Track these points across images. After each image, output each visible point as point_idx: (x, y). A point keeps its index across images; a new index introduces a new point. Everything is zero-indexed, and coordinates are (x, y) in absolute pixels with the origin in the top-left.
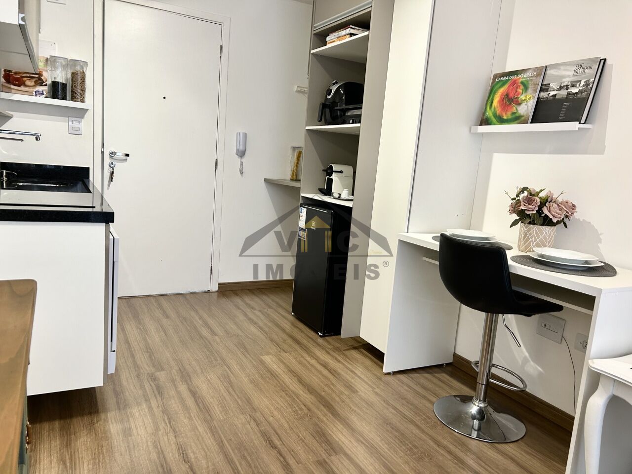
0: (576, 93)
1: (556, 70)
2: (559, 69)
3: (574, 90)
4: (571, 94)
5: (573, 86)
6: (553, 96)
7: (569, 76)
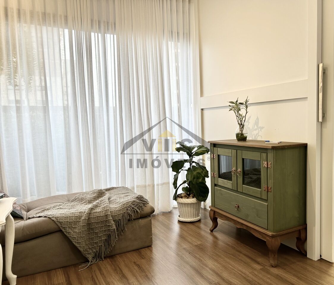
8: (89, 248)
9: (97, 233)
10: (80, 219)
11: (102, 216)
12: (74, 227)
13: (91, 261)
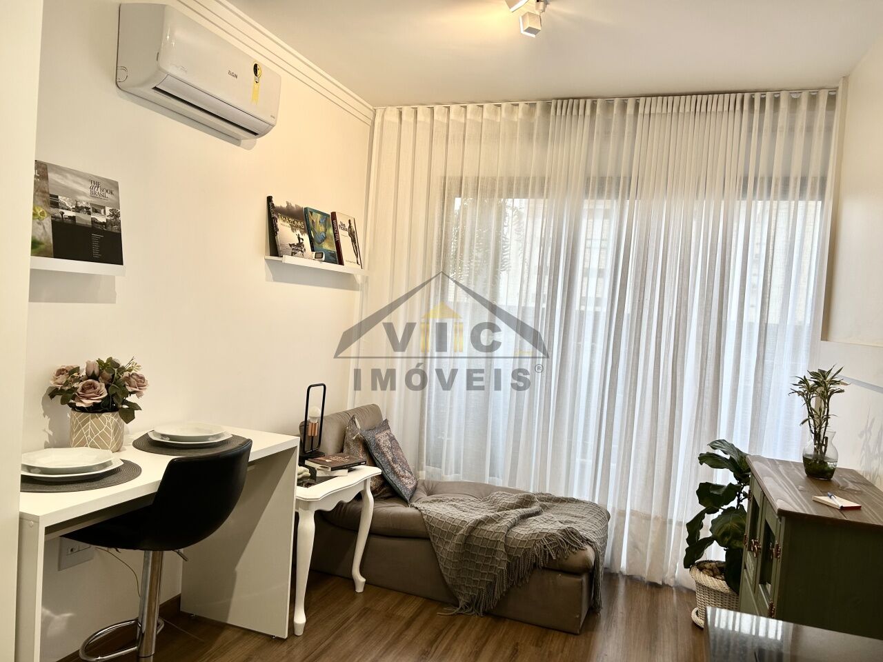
0: (104, 222)
1: (60, 177)
2: (66, 177)
3: (101, 219)
4: (97, 223)
5: (96, 211)
6: (70, 217)
7: (84, 194)
8: (464, 585)
9: (478, 566)
10: (458, 531)
11: (491, 541)
12: (446, 540)
13: (462, 608)
